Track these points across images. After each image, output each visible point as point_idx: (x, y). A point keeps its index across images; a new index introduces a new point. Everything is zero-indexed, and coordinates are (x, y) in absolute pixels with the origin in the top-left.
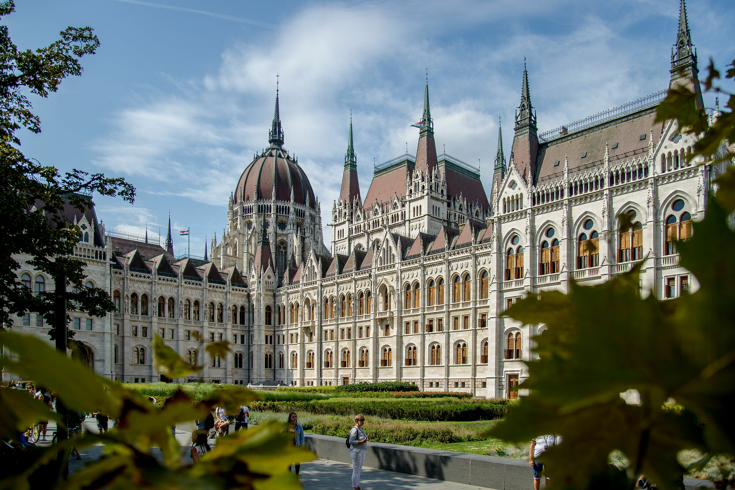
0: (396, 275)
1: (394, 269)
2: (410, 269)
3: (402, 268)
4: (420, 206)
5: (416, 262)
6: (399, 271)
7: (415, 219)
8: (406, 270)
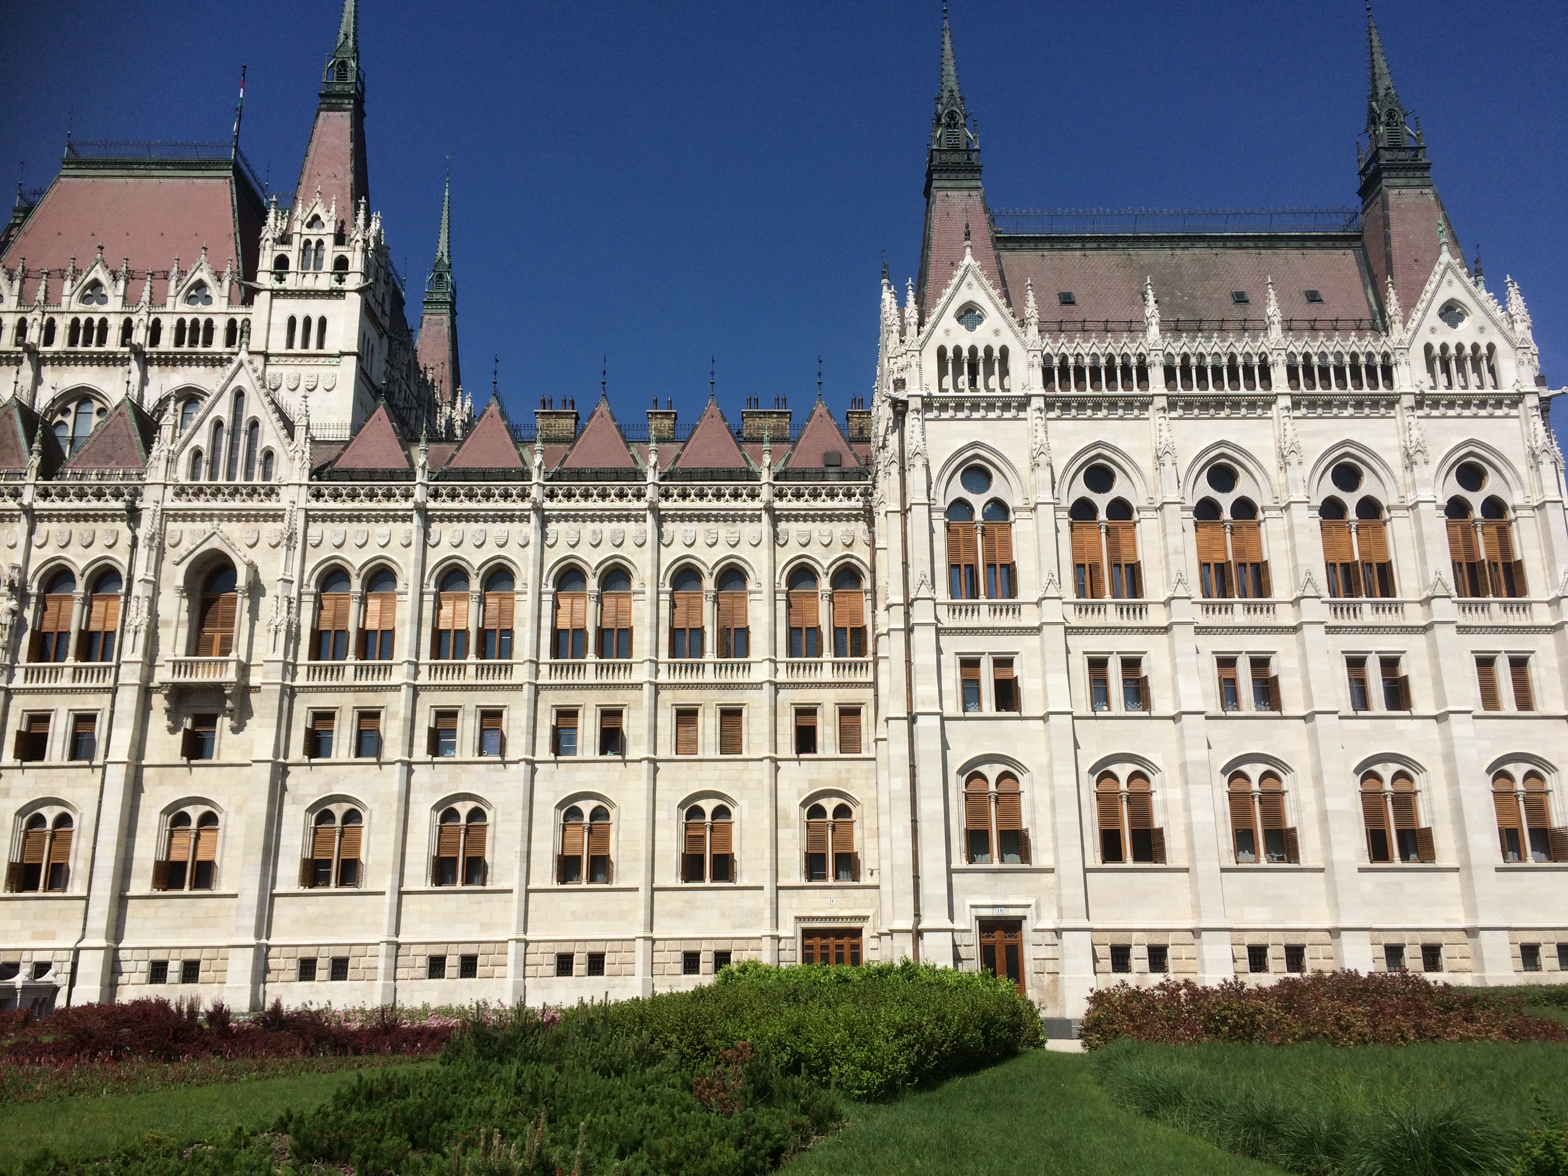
0: (279, 526)
1: (267, 504)
2: (355, 517)
3: (314, 504)
4: (323, 322)
5: (389, 496)
6: (302, 514)
7: (297, 355)
8: (328, 517)
